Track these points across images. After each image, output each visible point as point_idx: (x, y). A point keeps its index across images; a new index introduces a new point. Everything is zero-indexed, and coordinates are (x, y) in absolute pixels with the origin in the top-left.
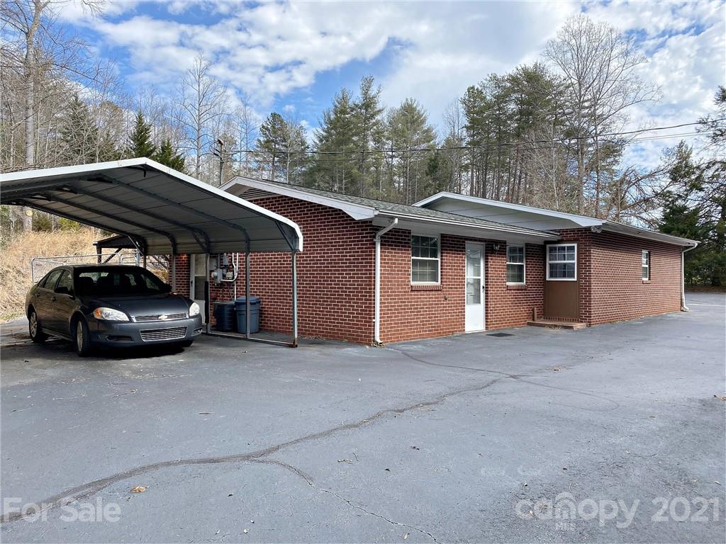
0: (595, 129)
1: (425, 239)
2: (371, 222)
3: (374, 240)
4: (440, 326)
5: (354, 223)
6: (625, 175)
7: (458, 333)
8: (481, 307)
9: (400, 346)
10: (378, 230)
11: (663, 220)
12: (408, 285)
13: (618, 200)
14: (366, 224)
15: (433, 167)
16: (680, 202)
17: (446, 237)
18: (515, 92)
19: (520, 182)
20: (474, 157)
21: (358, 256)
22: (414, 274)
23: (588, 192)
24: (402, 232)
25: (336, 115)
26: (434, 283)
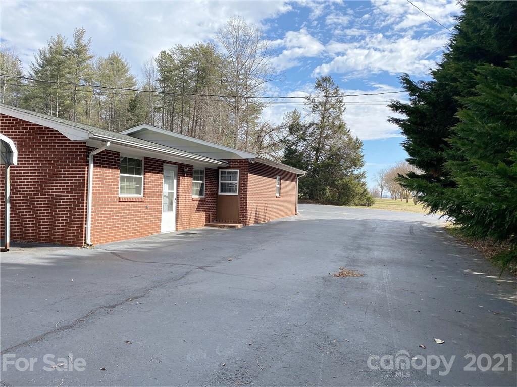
0: (247, 94)
1: (131, 160)
2: (85, 143)
3: (88, 159)
4: (142, 229)
5: (69, 143)
6: (263, 127)
7: (156, 234)
8: (173, 214)
9: (108, 247)
10: (92, 150)
11: (284, 157)
12: (116, 196)
13: (258, 142)
14: (80, 144)
15: (133, 105)
16: (293, 147)
17: (149, 160)
18: (195, 60)
19: (196, 124)
20: (164, 103)
21: (72, 171)
22: (122, 188)
23: (241, 136)
24: (113, 153)
25: (51, 54)
26: (139, 195)
